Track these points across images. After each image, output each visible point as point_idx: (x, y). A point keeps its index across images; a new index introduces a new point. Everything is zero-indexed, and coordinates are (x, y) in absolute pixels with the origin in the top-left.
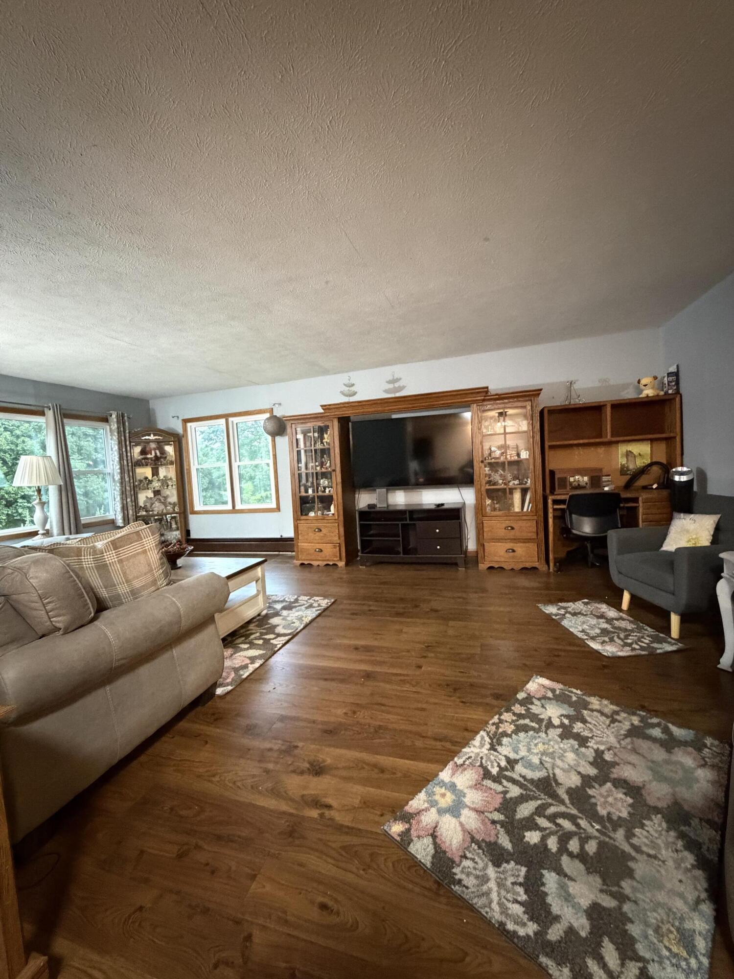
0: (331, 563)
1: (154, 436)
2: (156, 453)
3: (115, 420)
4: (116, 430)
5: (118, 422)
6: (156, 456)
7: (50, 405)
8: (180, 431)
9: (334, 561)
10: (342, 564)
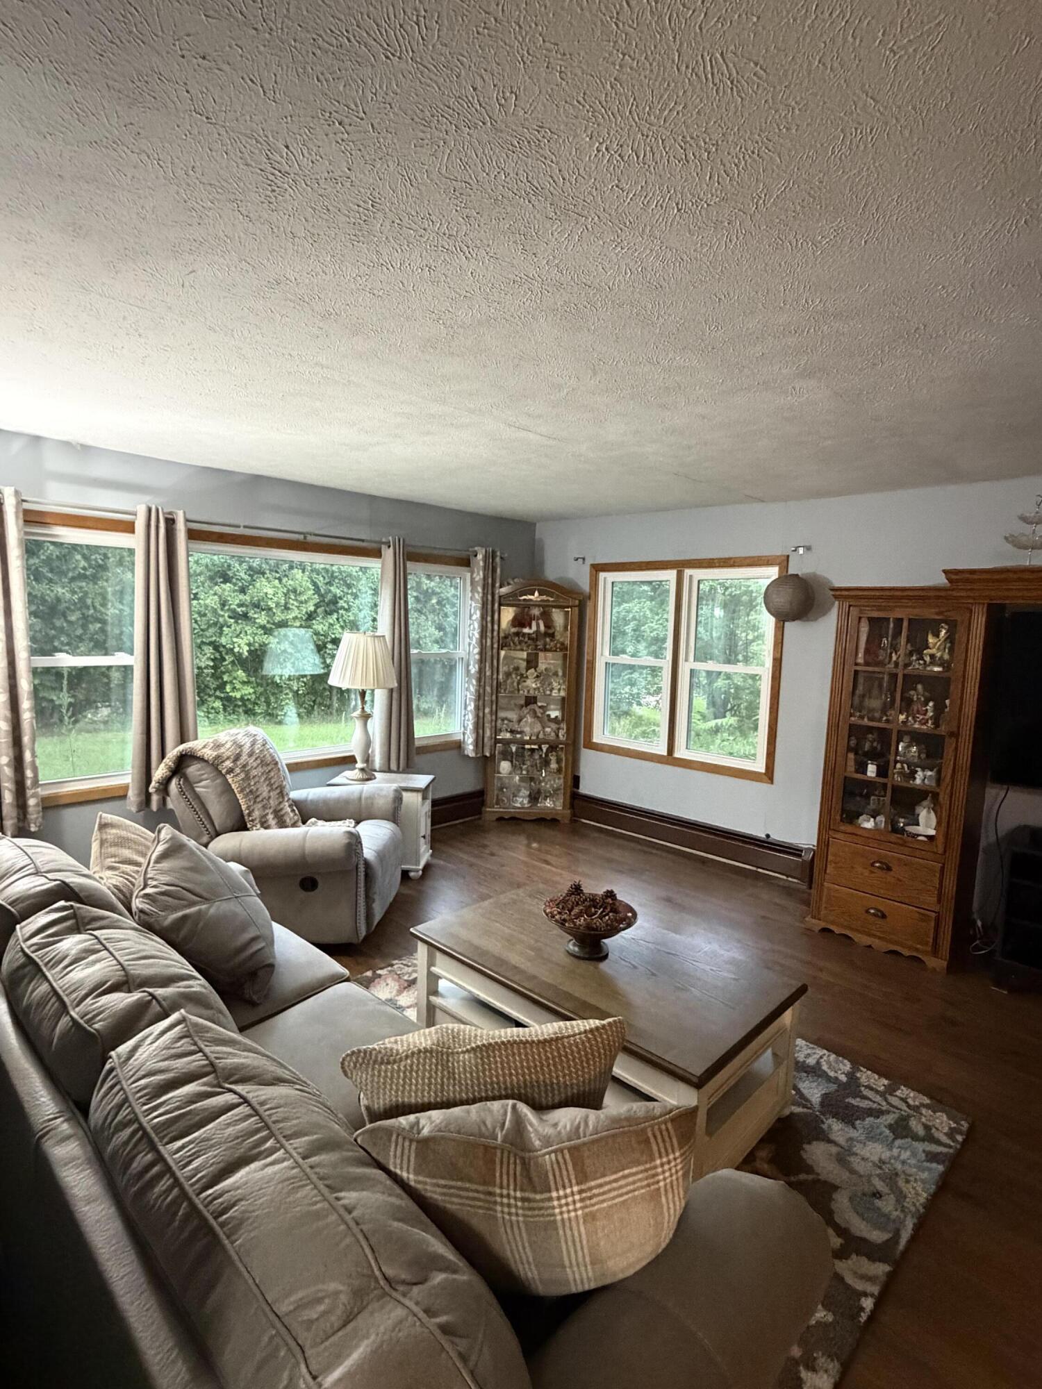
0: (906, 953)
1: (540, 594)
2: (538, 625)
3: (481, 564)
4: (481, 583)
5: (485, 568)
6: (538, 632)
7: (390, 538)
8: (585, 586)
9: (917, 950)
10: (937, 964)
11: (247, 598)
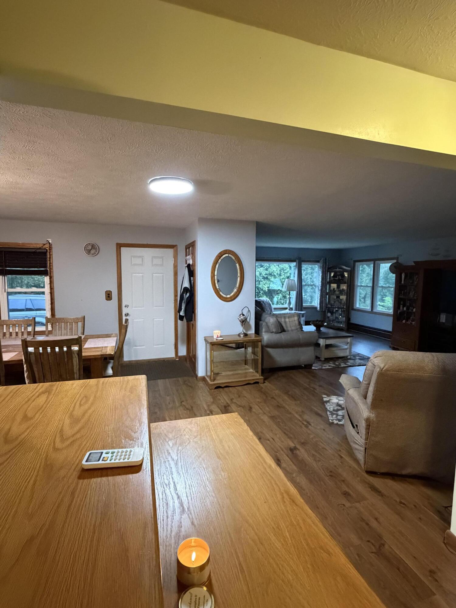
1: (339, 269)
4: (322, 266)
5: (323, 262)
6: (339, 279)
11: (268, 272)
